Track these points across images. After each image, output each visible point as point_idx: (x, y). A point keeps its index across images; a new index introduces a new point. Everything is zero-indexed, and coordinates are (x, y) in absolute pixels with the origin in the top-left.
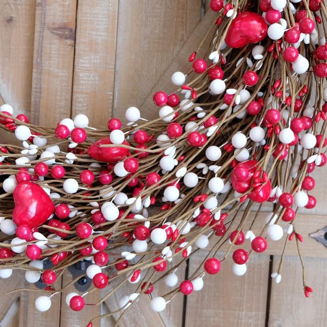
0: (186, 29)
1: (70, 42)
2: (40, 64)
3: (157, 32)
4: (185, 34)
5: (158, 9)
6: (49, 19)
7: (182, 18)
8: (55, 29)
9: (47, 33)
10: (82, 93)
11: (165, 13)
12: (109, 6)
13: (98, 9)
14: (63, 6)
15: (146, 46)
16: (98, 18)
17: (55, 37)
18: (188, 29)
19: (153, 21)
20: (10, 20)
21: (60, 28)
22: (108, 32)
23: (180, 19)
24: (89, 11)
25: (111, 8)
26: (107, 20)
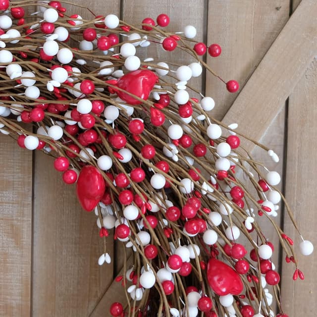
0: (100, 285)
3: (71, 289)
4: (98, 291)
5: (71, 267)
7: (95, 275)
11: (78, 271)
12: (22, 271)
13: (11, 275)
15: (62, 302)
16: (11, 283)
18: (101, 285)
19: (67, 278)
22: (22, 296)
23: (93, 277)
24: (3, 276)
25: (24, 274)
26: (20, 285)
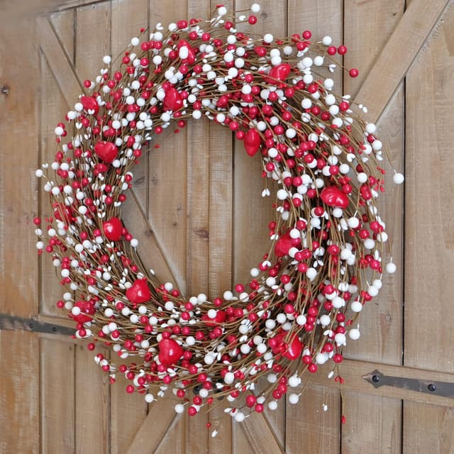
1: (205, 239)
2: (190, 254)
6: (194, 225)
8: (198, 231)
9: (193, 234)
10: (213, 272)
14: (202, 216)
16: (220, 224)
17: (198, 236)
20: (175, 225)
21: (200, 231)
26: (225, 225)
